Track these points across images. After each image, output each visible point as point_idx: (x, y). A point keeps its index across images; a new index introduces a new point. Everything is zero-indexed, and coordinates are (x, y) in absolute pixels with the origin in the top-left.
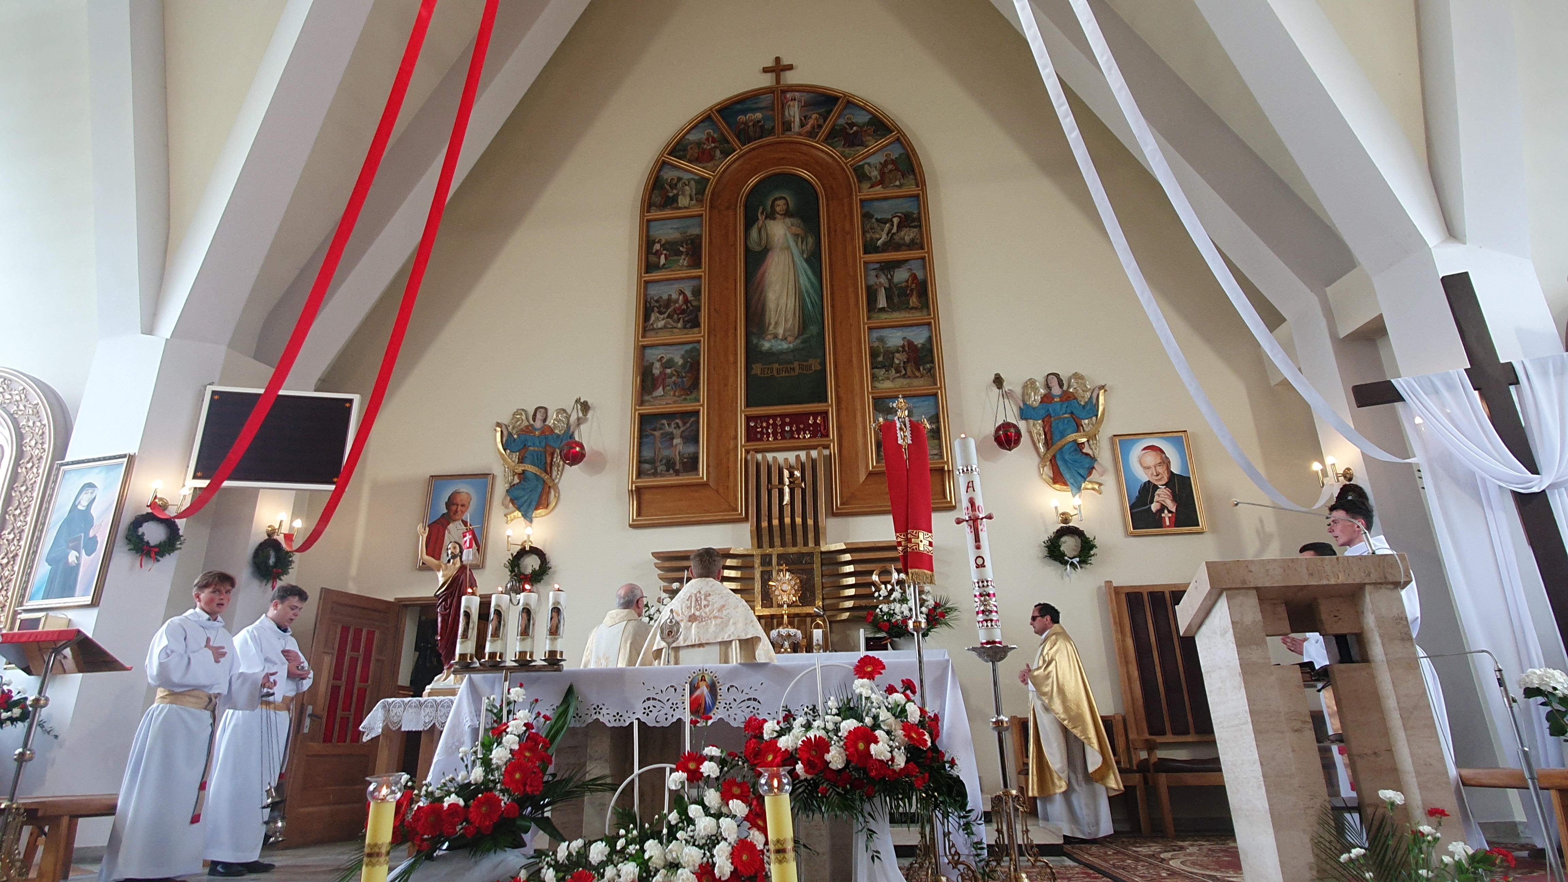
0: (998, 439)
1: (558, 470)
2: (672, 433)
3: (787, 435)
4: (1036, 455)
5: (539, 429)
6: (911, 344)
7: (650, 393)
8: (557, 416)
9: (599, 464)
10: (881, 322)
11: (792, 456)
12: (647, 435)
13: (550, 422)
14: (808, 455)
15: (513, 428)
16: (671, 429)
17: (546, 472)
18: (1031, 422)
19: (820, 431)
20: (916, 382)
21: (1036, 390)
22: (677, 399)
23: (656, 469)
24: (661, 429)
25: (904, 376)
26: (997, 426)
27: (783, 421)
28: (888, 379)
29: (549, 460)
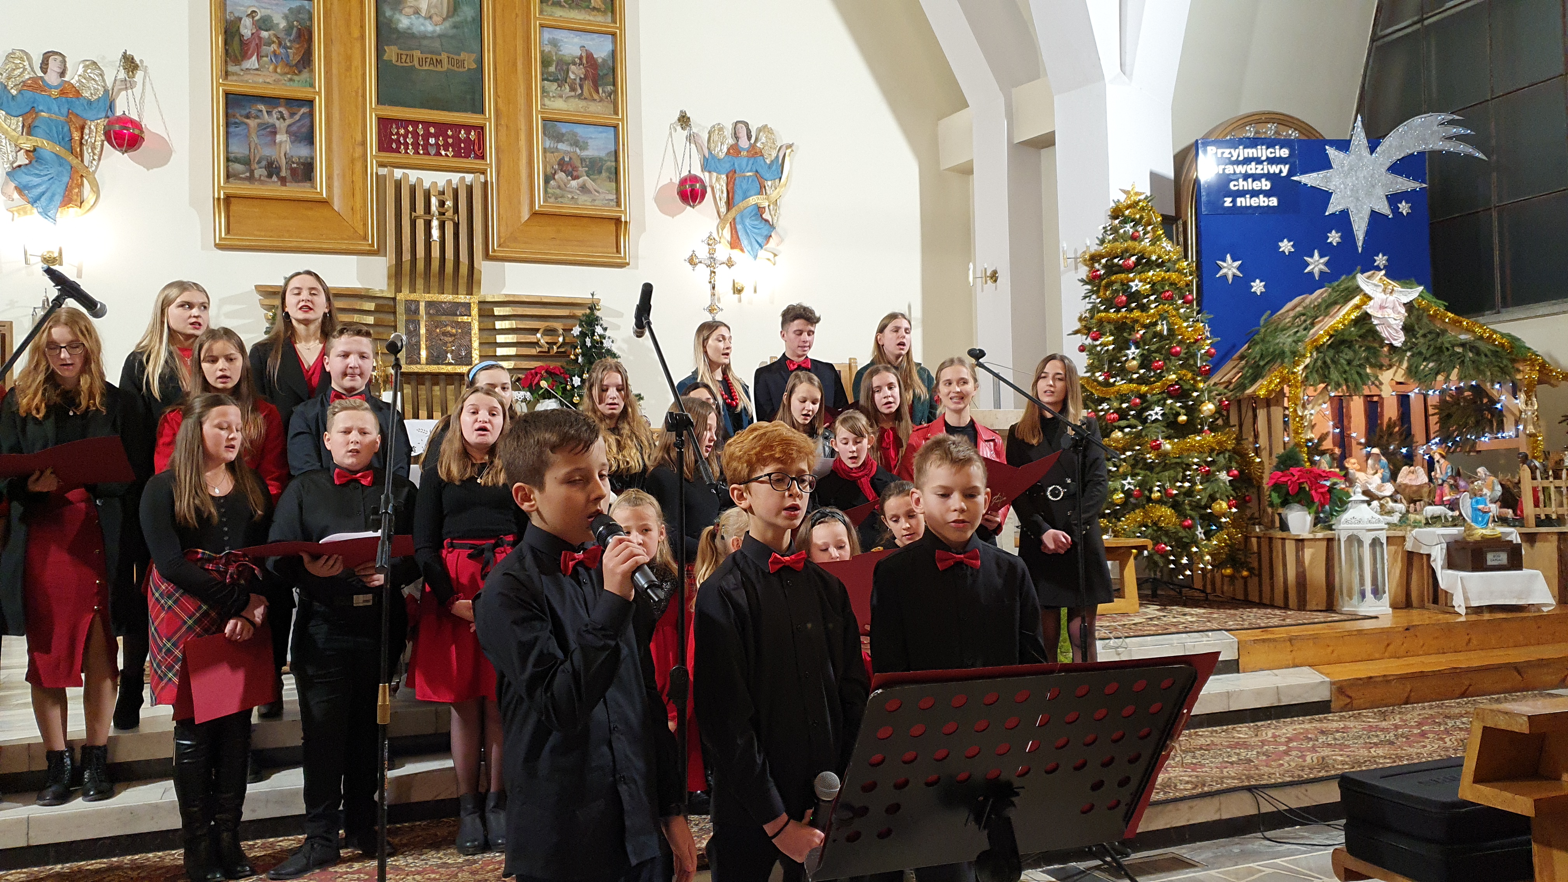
0: (681, 192)
1: (94, 154)
2: (274, 126)
3: (433, 151)
5: (56, 87)
6: (590, 56)
7: (237, 62)
8: (85, 71)
9: (161, 156)
10: (555, 21)
11: (440, 179)
12: (236, 123)
14: (461, 179)
16: (273, 119)
18: (715, 175)
19: (473, 150)
21: (723, 138)
22: (279, 77)
23: (252, 172)
24: (257, 117)
25: (580, 96)
26: (681, 177)
27: (426, 130)
28: (561, 97)
29: (76, 136)
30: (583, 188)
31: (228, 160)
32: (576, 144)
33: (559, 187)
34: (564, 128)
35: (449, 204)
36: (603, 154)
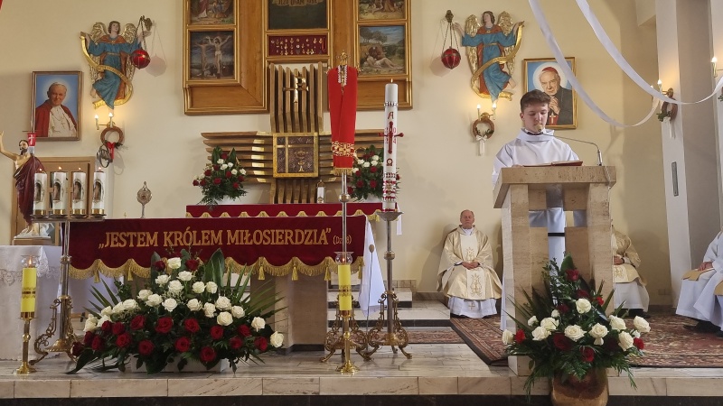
0: (444, 60)
1: (131, 71)
2: (214, 46)
3: (298, 52)
4: (470, 73)
5: (114, 39)
7: (197, 15)
8: (127, 29)
9: (161, 68)
11: (299, 67)
12: (195, 47)
13: (122, 34)
14: (311, 66)
15: (94, 37)
16: (213, 43)
17: (121, 71)
18: (469, 48)
19: (321, 49)
20: (390, 15)
21: (475, 24)
22: (217, 20)
23: (203, 74)
24: (206, 43)
25: (382, 10)
26: (445, 50)
27: (295, 40)
28: (371, 12)
29: (123, 63)
30: (384, 65)
31: (191, 67)
32: (379, 38)
33: (369, 65)
34: (372, 31)
35: (304, 81)
36: (396, 43)
